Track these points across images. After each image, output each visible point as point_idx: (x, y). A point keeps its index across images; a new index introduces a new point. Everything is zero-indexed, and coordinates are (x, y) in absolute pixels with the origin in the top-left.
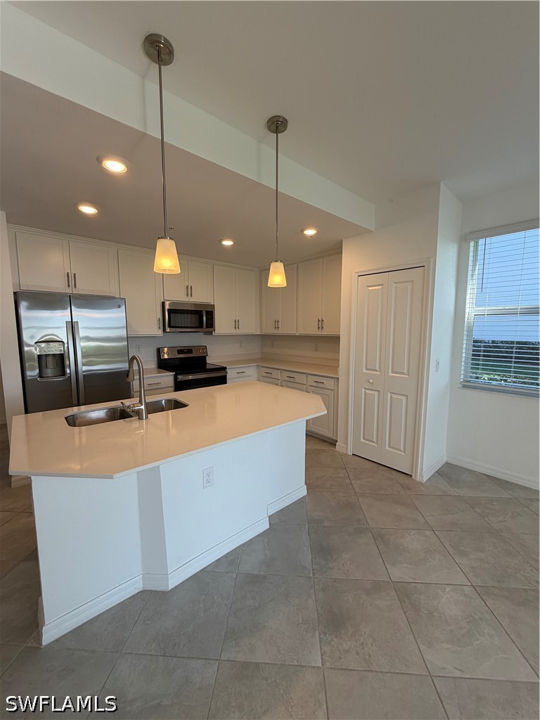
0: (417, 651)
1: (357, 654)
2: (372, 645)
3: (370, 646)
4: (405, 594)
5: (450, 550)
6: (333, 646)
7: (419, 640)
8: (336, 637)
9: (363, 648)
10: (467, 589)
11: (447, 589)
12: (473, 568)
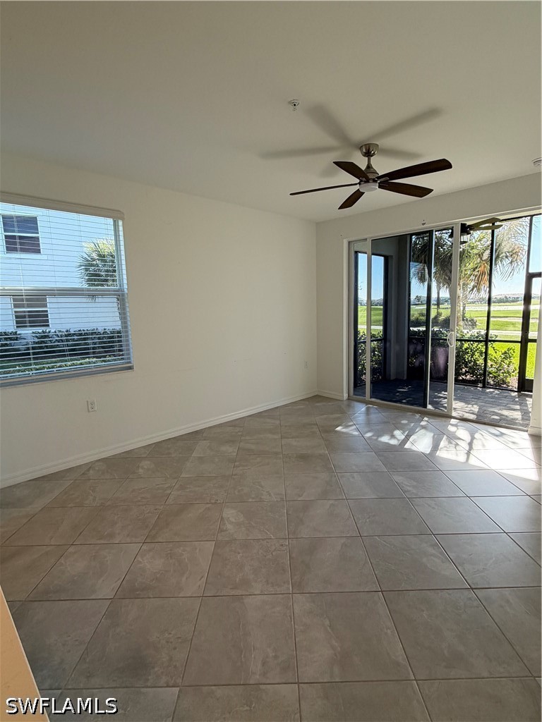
0: (184, 599)
1: (175, 648)
2: (170, 634)
3: (171, 636)
4: (131, 591)
5: (102, 542)
6: (162, 673)
7: (176, 595)
8: (153, 668)
9: (171, 643)
10: (145, 547)
11: (140, 559)
12: (128, 535)
